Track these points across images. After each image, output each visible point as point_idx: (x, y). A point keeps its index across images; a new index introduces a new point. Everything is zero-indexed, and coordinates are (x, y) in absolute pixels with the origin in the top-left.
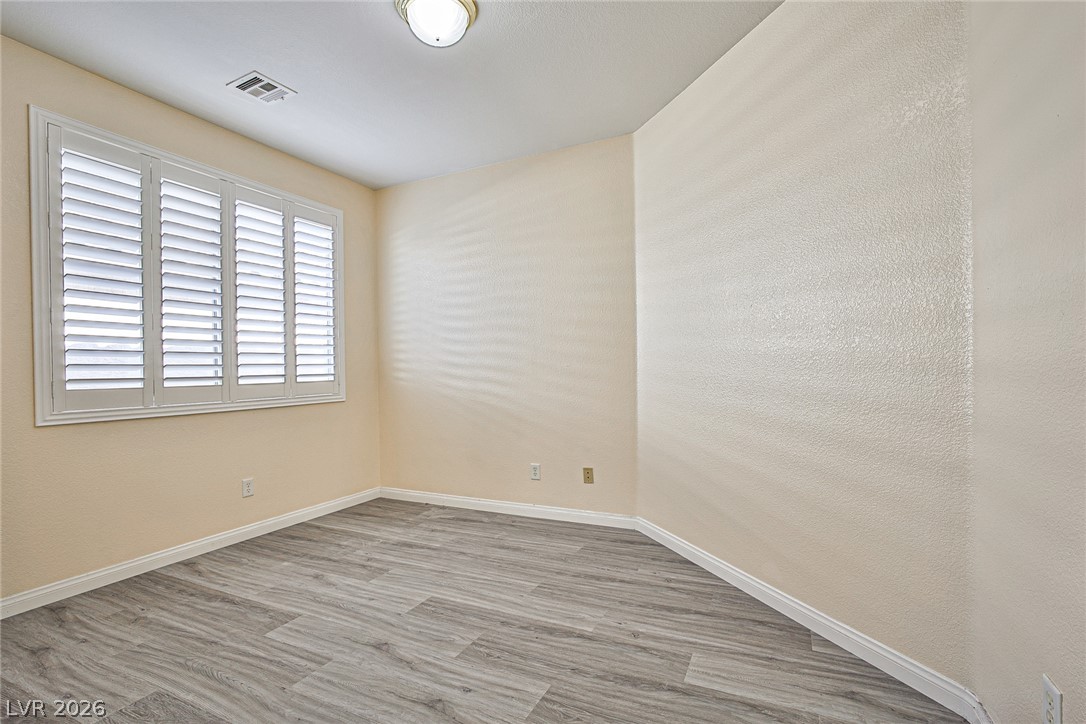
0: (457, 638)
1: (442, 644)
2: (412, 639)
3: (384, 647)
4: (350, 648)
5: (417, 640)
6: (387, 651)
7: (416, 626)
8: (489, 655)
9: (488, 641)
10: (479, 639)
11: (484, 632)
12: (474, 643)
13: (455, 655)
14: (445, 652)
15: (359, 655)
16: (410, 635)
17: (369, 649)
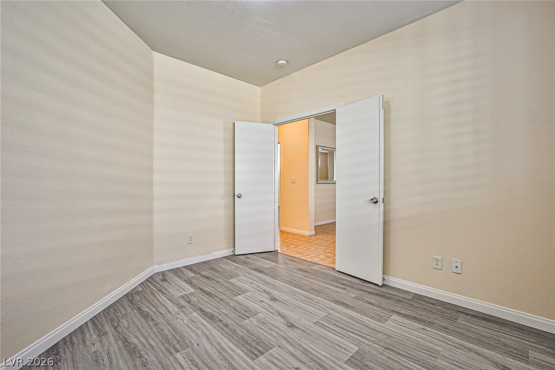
0: (254, 322)
1: (262, 321)
2: (276, 327)
3: (289, 325)
4: (306, 328)
5: (273, 325)
6: (288, 322)
7: (271, 335)
8: (246, 311)
9: (242, 318)
10: (245, 319)
11: (240, 323)
12: (249, 318)
13: (260, 314)
14: (263, 316)
15: (301, 323)
16: (276, 329)
17: (297, 325)
